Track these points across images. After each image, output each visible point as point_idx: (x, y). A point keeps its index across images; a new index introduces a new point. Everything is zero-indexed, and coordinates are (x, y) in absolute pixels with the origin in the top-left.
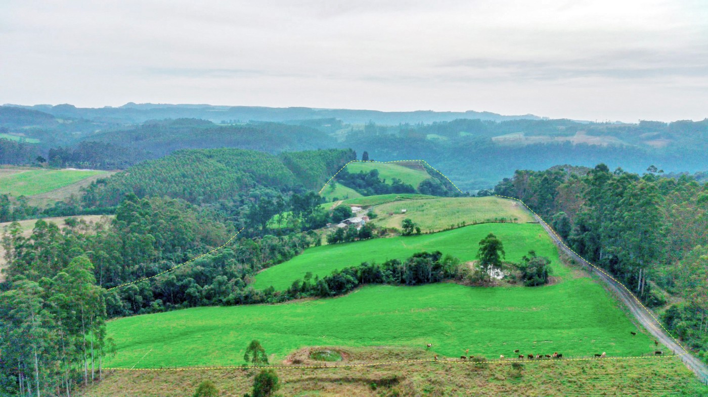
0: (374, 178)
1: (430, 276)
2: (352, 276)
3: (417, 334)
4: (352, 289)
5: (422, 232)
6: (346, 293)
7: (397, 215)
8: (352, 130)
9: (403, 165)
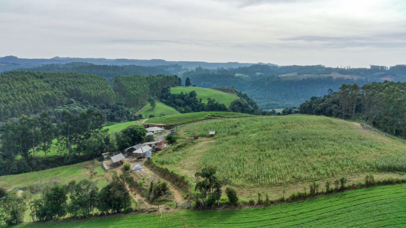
0: (192, 98)
5: (240, 200)
7: (205, 139)
8: (187, 71)
9: (218, 89)
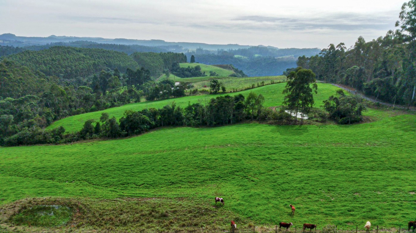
0: (197, 71)
1: (231, 117)
2: (149, 117)
3: (206, 178)
4: (147, 130)
5: (226, 91)
6: (139, 133)
8: (188, 52)
9: (217, 66)
